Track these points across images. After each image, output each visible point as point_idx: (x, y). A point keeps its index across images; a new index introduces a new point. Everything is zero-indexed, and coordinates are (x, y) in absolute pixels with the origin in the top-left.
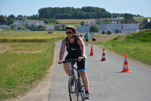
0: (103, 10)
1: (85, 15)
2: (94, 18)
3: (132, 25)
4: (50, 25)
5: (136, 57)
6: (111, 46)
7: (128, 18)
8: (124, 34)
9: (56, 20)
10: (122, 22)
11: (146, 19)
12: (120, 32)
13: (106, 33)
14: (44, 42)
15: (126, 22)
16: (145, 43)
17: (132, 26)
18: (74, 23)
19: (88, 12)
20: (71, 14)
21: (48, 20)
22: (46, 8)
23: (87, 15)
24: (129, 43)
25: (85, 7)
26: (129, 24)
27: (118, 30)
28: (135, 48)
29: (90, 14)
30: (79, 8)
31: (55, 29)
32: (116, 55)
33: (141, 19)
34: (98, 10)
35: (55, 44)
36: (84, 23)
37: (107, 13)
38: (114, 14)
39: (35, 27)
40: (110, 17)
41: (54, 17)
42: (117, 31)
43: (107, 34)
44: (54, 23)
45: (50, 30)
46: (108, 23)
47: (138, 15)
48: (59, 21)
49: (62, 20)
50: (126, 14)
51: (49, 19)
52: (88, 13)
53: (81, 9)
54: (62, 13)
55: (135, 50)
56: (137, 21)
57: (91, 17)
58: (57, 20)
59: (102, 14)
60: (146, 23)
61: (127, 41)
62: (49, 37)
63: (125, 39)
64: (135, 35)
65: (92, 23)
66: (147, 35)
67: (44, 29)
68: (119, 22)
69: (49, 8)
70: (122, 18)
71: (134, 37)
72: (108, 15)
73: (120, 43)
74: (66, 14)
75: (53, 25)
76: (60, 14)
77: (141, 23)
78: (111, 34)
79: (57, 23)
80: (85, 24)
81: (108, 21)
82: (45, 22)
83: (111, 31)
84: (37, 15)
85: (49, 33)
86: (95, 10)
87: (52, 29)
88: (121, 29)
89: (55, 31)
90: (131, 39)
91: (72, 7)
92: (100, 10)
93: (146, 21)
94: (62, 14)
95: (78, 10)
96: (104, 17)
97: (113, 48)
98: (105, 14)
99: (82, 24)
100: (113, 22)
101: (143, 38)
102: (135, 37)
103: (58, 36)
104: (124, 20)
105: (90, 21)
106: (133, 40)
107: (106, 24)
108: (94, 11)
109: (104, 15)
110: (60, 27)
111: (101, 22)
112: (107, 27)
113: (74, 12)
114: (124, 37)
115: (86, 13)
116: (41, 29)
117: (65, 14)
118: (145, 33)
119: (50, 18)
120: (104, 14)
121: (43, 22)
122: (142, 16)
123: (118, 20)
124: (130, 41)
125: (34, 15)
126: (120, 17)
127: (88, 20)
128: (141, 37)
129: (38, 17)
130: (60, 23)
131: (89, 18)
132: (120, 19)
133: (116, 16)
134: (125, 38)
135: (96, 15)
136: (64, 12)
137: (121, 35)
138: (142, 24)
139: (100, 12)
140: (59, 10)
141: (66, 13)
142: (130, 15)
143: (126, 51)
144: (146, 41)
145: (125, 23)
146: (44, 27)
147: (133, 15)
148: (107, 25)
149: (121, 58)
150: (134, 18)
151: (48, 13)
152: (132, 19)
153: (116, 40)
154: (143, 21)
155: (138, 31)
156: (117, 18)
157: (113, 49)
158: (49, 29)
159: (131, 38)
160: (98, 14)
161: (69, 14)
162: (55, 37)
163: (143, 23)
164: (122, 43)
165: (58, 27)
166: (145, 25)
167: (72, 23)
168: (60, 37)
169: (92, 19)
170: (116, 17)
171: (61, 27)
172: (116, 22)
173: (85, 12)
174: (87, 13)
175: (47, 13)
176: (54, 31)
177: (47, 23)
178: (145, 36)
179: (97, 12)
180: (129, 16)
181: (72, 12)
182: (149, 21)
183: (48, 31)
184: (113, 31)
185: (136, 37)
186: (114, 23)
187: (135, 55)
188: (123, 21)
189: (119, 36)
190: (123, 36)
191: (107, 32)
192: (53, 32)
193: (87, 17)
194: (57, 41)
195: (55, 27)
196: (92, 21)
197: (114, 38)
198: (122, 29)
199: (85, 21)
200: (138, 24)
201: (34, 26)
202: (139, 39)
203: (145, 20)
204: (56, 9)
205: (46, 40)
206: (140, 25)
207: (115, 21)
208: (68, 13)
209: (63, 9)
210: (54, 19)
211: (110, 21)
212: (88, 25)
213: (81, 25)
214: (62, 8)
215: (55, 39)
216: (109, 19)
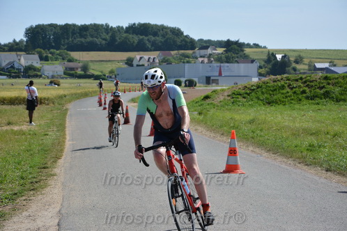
0: (177, 32)
1: (136, 42)
2: (155, 50)
3: (242, 66)
4: (53, 64)
5: (253, 138)
6: (196, 113)
7: (233, 50)
8: (224, 86)
9: (67, 54)
10: (219, 60)
11: (273, 54)
12: (216, 82)
13: (183, 84)
14: (41, 103)
16: (273, 108)
17: (241, 68)
18: (109, 61)
19: (142, 35)
20: (104, 39)
21: (48, 52)
22: (43, 25)
23: (140, 41)
24: (237, 107)
25: (134, 24)
26: (236, 65)
27: (212, 78)
28: (251, 118)
29: (148, 40)
30: (122, 27)
31: (65, 73)
32: (208, 133)
33: (262, 52)
34: (166, 32)
35: (67, 110)
36: (132, 61)
37: (186, 39)
38: (201, 40)
39: (17, 69)
40: (193, 48)
41: (63, 45)
42: (208, 81)
43: (186, 86)
44: (63, 59)
45: (53, 77)
46: (188, 62)
47: (254, 44)
48: (75, 55)
49: (81, 53)
50: (228, 41)
51: (52, 50)
52: (143, 39)
53: (126, 28)
54: (81, 36)
55: (251, 122)
56: (253, 57)
57: (150, 47)
58: (69, 52)
59: (175, 42)
60: (273, 62)
61: (233, 103)
62: (52, 92)
63: (227, 98)
64: (251, 90)
65: (151, 61)
66: (275, 90)
67: (39, 73)
68: (212, 59)
69: (51, 25)
70: (220, 50)
71: (247, 93)
72: (189, 44)
73: (218, 106)
74: (91, 39)
75: (60, 64)
76: (78, 40)
77: (263, 63)
78: (195, 86)
79: (70, 61)
80: (135, 63)
81: (188, 57)
82: (42, 58)
83: (196, 80)
84: (21, 41)
85: (51, 82)
86: (159, 30)
87: (59, 73)
88: (217, 74)
89: (66, 78)
90: (240, 99)
91: (106, 24)
92: (171, 31)
93: (273, 58)
94: (83, 40)
95: (119, 30)
96: (180, 48)
97: (201, 117)
98: (182, 41)
99: (129, 62)
100: (200, 59)
101: (268, 96)
102: (251, 93)
103: (73, 91)
104: (223, 56)
105: (146, 57)
106: (245, 100)
107: (184, 62)
108: (155, 34)
109: (179, 43)
110: (77, 69)
111: (172, 60)
112: (186, 71)
113: (110, 34)
114: (226, 94)
115: (137, 39)
116: (31, 73)
117: (89, 39)
118: (272, 84)
119: (53, 48)
120: (178, 41)
121: (36, 56)
122: (265, 47)
123: (210, 55)
124: (239, 101)
125: (14, 41)
126: (216, 47)
127: (142, 54)
128: (263, 93)
129: (25, 46)
130: (76, 60)
131: (145, 49)
132: (214, 52)
133: (205, 44)
134: (229, 96)
135: (161, 42)
136: (86, 35)
137: (219, 88)
138: (264, 65)
139: (170, 35)
140: (74, 30)
141: (92, 36)
142: (237, 43)
143: (232, 125)
144: (273, 102)
145: (228, 62)
146: (39, 70)
147: (244, 43)
148: (187, 65)
149: (219, 140)
150: (247, 51)
151: (50, 38)
152: (241, 53)
153: (208, 101)
154: (265, 57)
155: (255, 80)
156: (209, 51)
157: (202, 121)
158: (51, 74)
159: (240, 95)
160: (166, 41)
161: (98, 41)
162: (66, 92)
163: (265, 62)
164: (222, 106)
165: (72, 69)
166: (270, 67)
167: (106, 61)
168: (79, 91)
169: (151, 51)
170: (206, 48)
171: (80, 69)
172: (206, 60)
173: (135, 36)
174: (141, 37)
175: (46, 36)
176: (63, 78)
177: (46, 59)
178: (271, 92)
179: (163, 36)
180: (235, 46)
181: (104, 35)
182: (279, 57)
183: (48, 78)
184: (199, 78)
185: (253, 94)
186: (202, 62)
187: (251, 135)
188: (221, 57)
189: (214, 91)
190: (223, 90)
191: (186, 81)
192: (61, 81)
193: (141, 47)
194: (70, 102)
195: (66, 68)
196: (152, 57)
197: (204, 95)
198: (220, 74)
199: (137, 56)
200: (256, 65)
201: (16, 66)
202: (258, 98)
203: (271, 55)
204: (67, 29)
205: (45, 99)
206: (260, 67)
207: (204, 57)
208: (96, 37)
209: (84, 28)
210: (62, 51)
211: (193, 58)
212: (143, 65)
213: (126, 66)
214: (82, 25)
215: (65, 96)
216: (190, 52)
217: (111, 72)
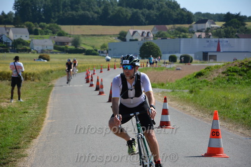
0: (173, 5)
1: (130, 15)
2: (149, 24)
3: (242, 40)
6: (188, 91)
7: (234, 24)
9: (57, 28)
10: (218, 34)
12: (214, 58)
13: (178, 60)
15: (228, 35)
18: (101, 35)
19: (135, 8)
20: (96, 12)
21: (38, 25)
23: (134, 15)
24: (232, 85)
26: (236, 39)
27: (209, 54)
29: (142, 13)
31: (55, 48)
36: (125, 36)
37: (183, 12)
39: (6, 43)
40: (190, 22)
41: (54, 18)
42: (205, 57)
43: (181, 62)
44: (54, 33)
45: (42, 51)
46: (184, 37)
48: (66, 29)
49: (72, 27)
50: (229, 14)
52: (137, 12)
54: (73, 9)
57: (144, 20)
58: (60, 26)
59: (170, 15)
61: (228, 81)
63: (221, 75)
64: (248, 67)
65: (145, 35)
67: (28, 48)
68: (210, 34)
70: (219, 24)
71: (243, 70)
72: (186, 17)
73: (211, 83)
74: (83, 12)
75: (50, 38)
76: (69, 13)
78: (191, 62)
79: (60, 35)
80: (128, 38)
81: (185, 32)
82: (31, 32)
83: (192, 55)
85: (41, 57)
86: (154, 4)
87: (49, 48)
88: (216, 50)
89: (56, 53)
90: (236, 76)
94: (74, 13)
95: (112, 3)
96: (176, 21)
97: (192, 96)
98: (178, 14)
99: (122, 37)
100: (197, 34)
102: (248, 70)
104: (222, 30)
105: (140, 32)
106: (242, 78)
107: (179, 37)
108: (150, 7)
109: (175, 17)
110: (68, 43)
111: (167, 34)
112: (182, 46)
113: (102, 7)
114: (221, 71)
115: (131, 12)
116: (20, 47)
117: (81, 12)
119: (43, 21)
120: (174, 14)
121: (25, 30)
123: (208, 29)
124: (235, 79)
125: (3, 13)
126: (215, 21)
127: (135, 28)
130: (67, 34)
132: (212, 26)
133: (203, 18)
134: (223, 73)
135: (156, 15)
136: (78, 8)
139: (165, 8)
141: (84, 9)
142: (237, 16)
145: (227, 37)
146: (28, 44)
148: (182, 40)
150: (249, 24)
151: (40, 10)
152: (242, 27)
153: (201, 78)
156: (207, 25)
158: (40, 48)
159: (236, 72)
160: (161, 15)
161: (89, 14)
165: (63, 43)
167: (98, 36)
170: (204, 21)
171: (70, 44)
172: (203, 35)
173: (128, 9)
175: (36, 8)
176: (53, 53)
177: (36, 33)
179: (158, 9)
180: (236, 20)
181: (96, 8)
183: (37, 52)
184: (196, 54)
186: (200, 37)
188: (220, 32)
190: (217, 67)
192: (51, 56)
193: (134, 21)
194: (56, 78)
195: (56, 43)
196: (146, 32)
198: (219, 50)
199: (130, 30)
201: (4, 40)
204: (58, 1)
207: (201, 31)
208: (88, 10)
209: (76, 1)
210: (52, 24)
211: (190, 32)
212: (136, 40)
213: (118, 41)
215: (52, 72)
216: (187, 26)
217: (103, 47)
